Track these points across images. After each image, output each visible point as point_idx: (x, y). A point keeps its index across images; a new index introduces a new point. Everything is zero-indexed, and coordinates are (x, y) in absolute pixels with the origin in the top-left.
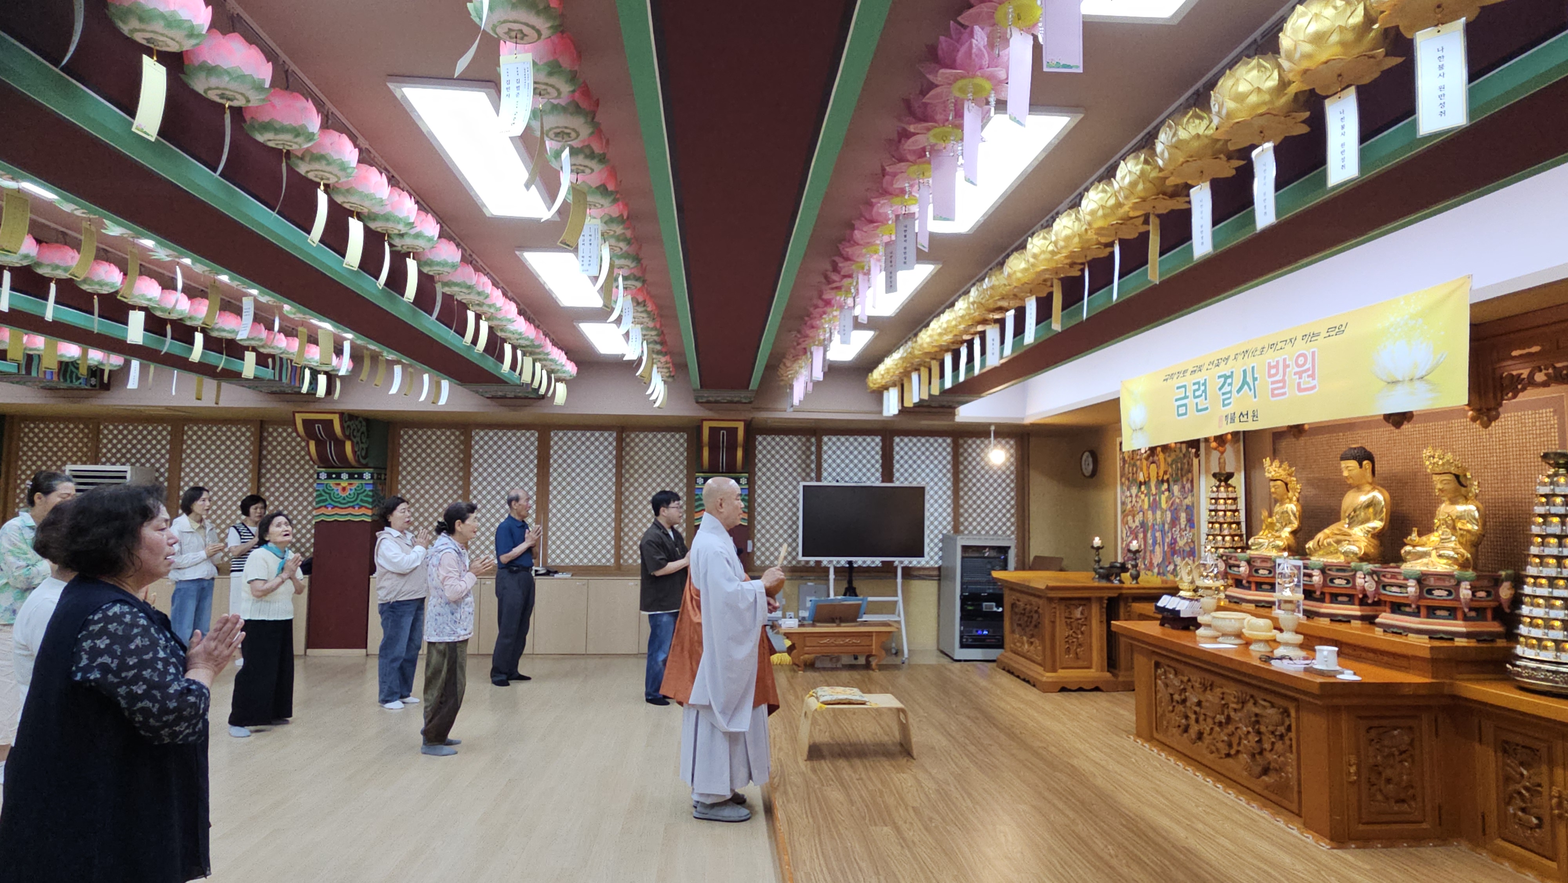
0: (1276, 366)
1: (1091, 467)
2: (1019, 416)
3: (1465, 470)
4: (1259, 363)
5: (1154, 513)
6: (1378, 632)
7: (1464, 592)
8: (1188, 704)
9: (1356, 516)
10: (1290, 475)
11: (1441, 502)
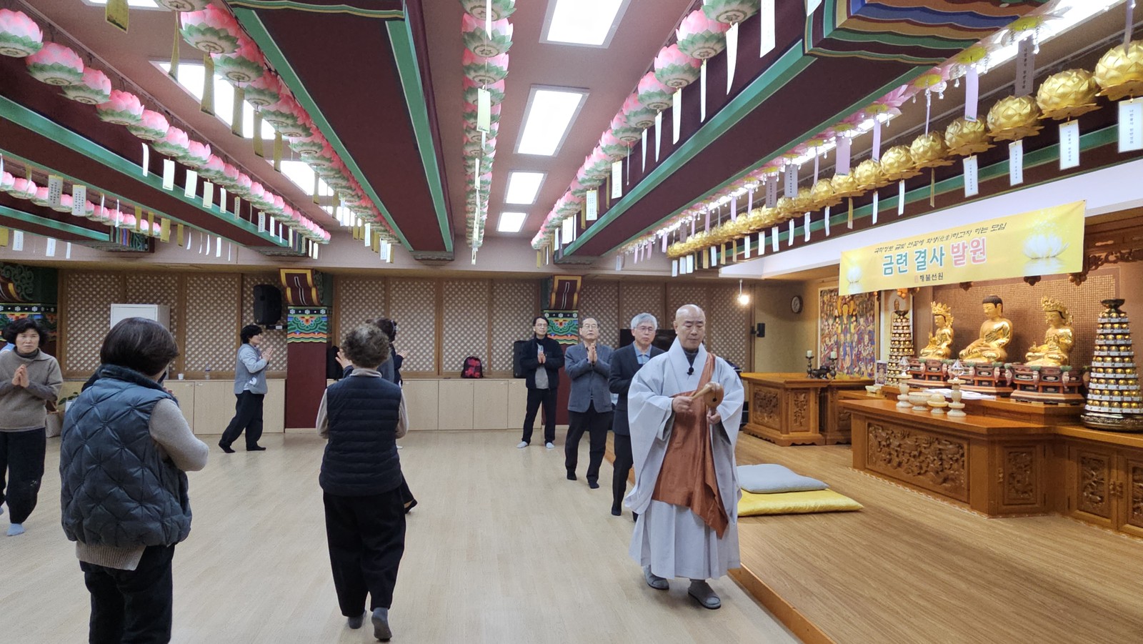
0: (958, 247)
1: (798, 305)
2: (759, 274)
3: (1065, 309)
4: (947, 245)
5: (845, 336)
6: (1013, 401)
7: (1065, 377)
8: (892, 446)
9: (992, 336)
10: (947, 312)
11: (1048, 327)
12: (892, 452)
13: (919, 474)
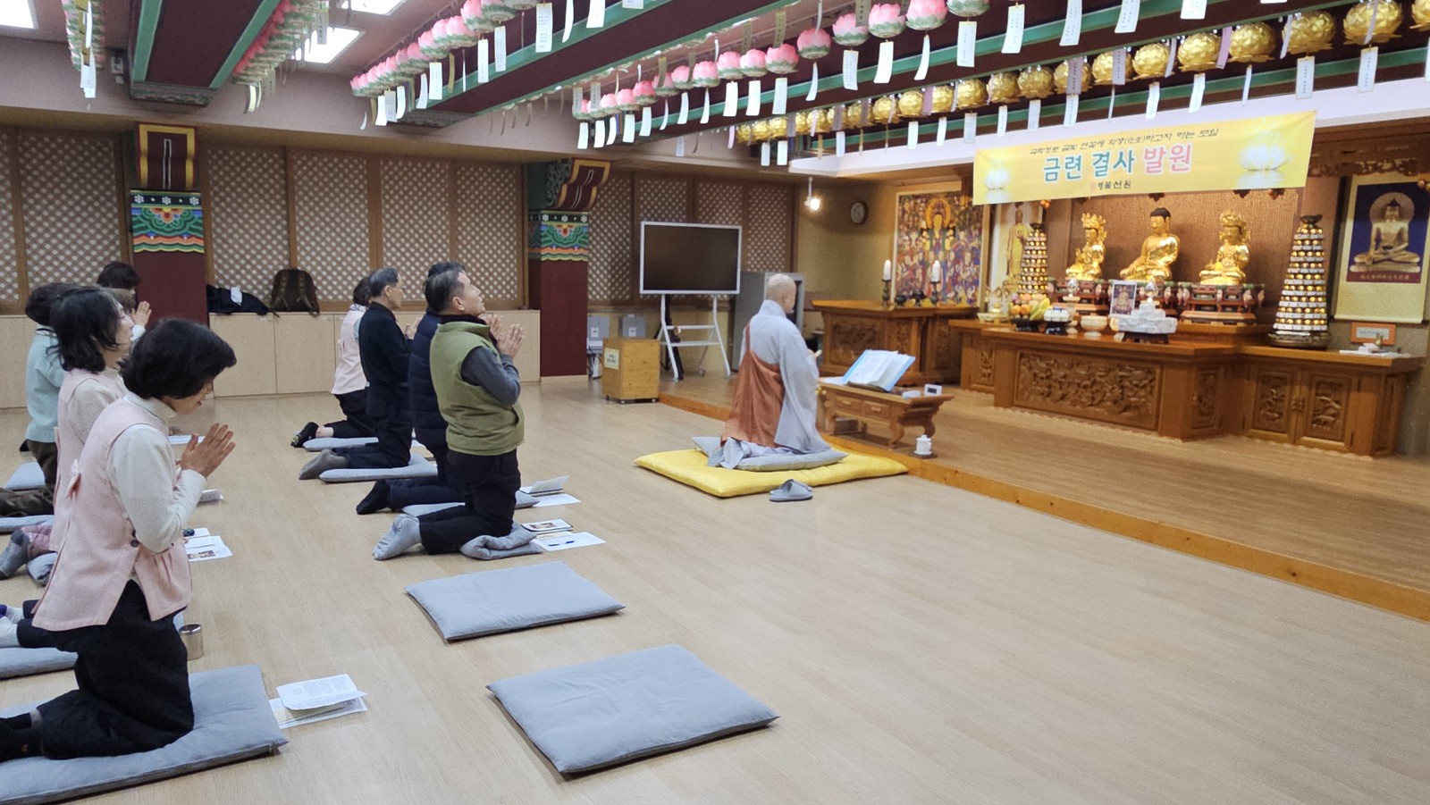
0: (1153, 152)
1: (862, 213)
3: (1245, 224)
5: (936, 253)
6: (1188, 322)
7: (1247, 296)
8: (1054, 377)
9: (1158, 253)
10: (1101, 225)
11: (1222, 244)
12: (1053, 384)
13: (1091, 405)
